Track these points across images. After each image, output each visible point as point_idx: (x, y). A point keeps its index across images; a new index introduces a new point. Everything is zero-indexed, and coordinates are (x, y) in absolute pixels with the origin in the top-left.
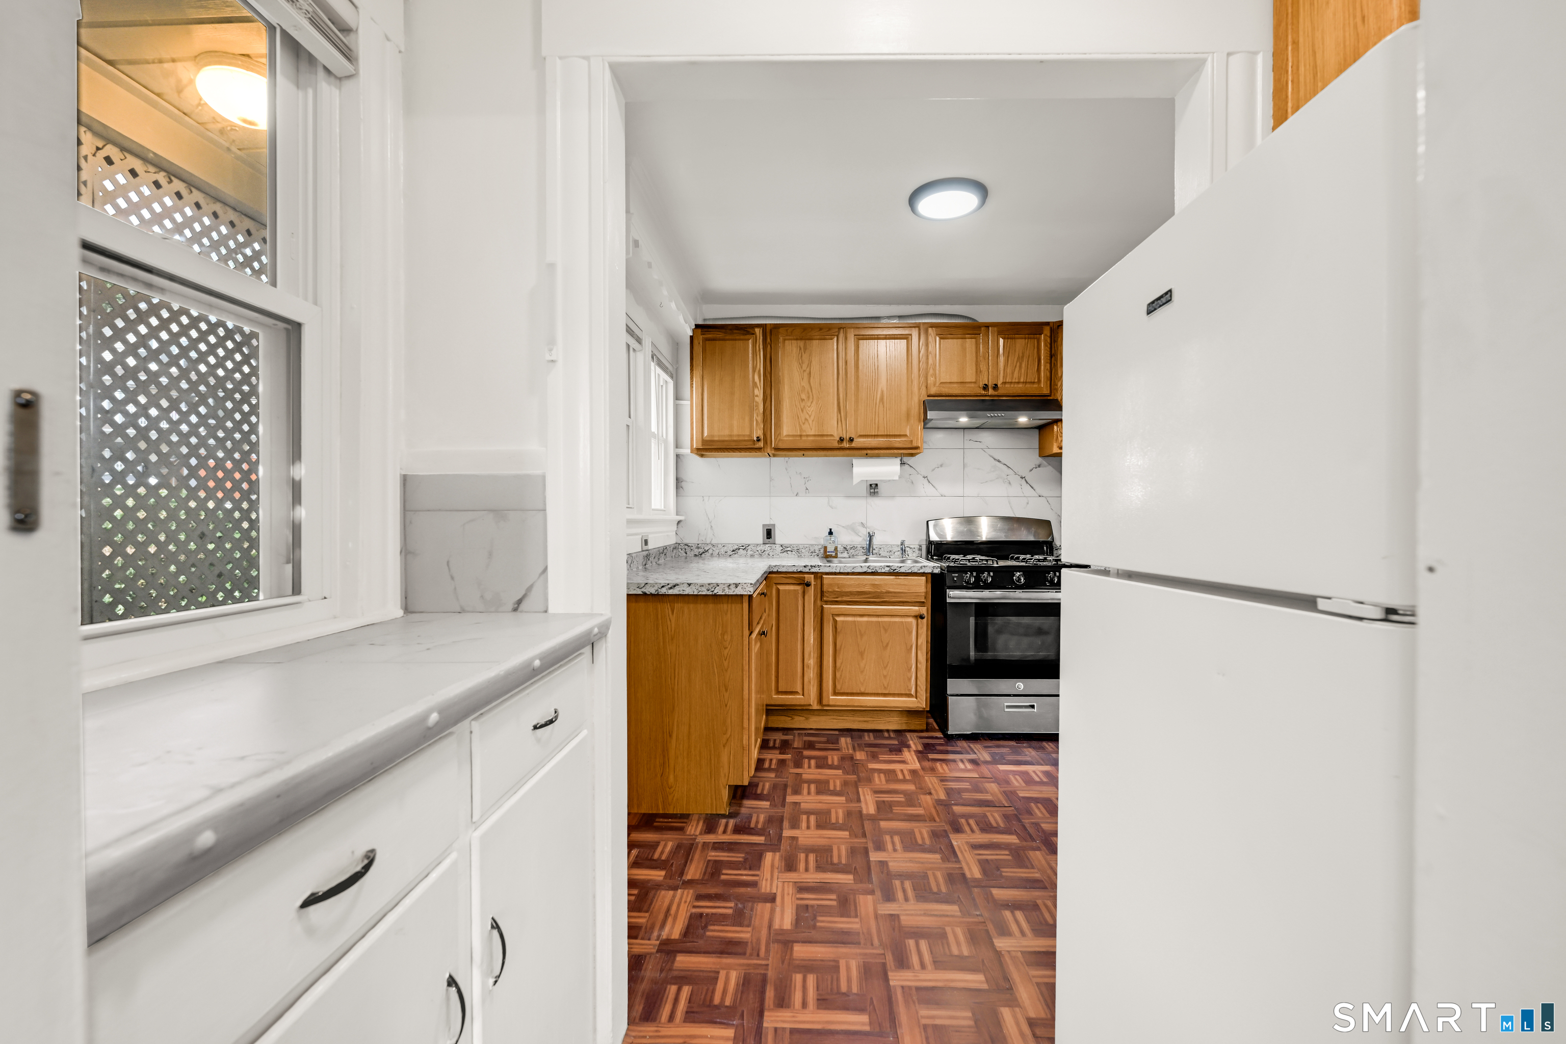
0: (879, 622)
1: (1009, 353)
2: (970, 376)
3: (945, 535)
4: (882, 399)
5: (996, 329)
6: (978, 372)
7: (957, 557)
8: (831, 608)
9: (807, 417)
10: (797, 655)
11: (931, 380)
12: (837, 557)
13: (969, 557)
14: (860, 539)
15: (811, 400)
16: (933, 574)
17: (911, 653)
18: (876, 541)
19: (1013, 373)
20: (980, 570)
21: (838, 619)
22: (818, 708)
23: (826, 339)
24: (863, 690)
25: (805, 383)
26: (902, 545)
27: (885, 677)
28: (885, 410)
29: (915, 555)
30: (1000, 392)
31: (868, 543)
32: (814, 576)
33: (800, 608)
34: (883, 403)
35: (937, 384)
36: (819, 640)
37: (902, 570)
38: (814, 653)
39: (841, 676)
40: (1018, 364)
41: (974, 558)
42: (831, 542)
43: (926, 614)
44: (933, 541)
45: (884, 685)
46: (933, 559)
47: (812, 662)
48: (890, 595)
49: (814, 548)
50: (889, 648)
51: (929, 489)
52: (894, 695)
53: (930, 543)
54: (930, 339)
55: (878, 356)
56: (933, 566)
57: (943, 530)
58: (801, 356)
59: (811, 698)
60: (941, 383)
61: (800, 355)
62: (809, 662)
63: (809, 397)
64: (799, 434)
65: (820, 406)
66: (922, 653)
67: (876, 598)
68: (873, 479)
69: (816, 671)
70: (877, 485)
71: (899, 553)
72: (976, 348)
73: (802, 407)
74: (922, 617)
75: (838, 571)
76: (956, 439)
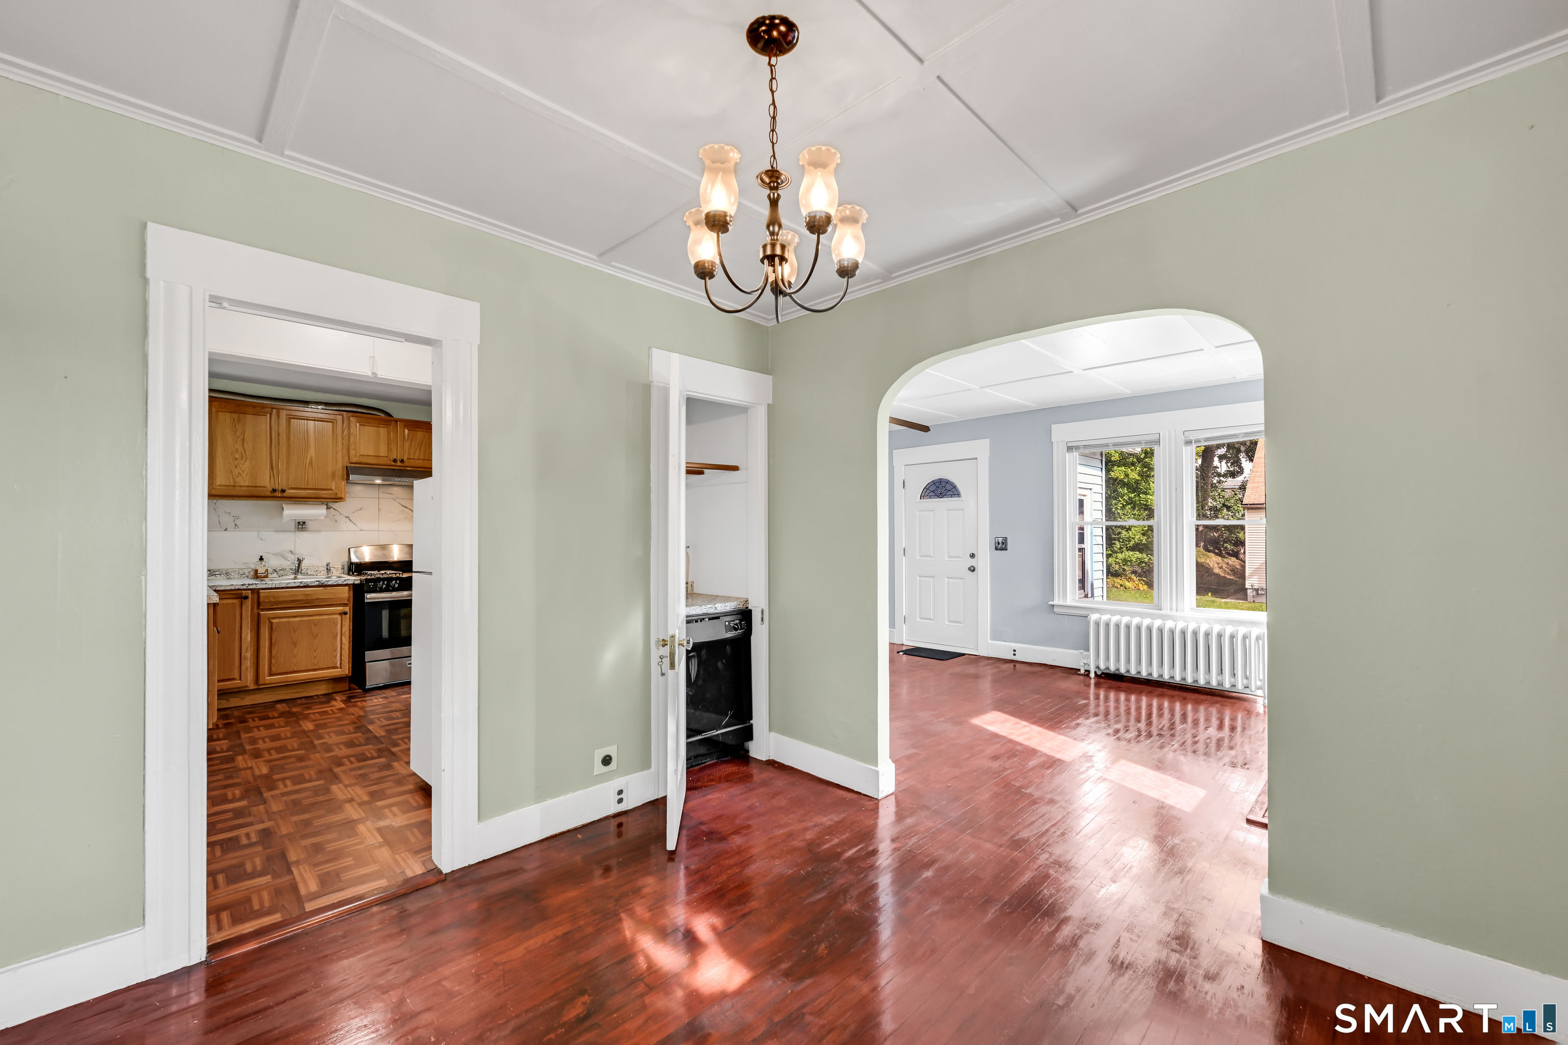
0: (310, 620)
1: (412, 439)
2: (383, 452)
3: (364, 558)
4: (311, 463)
5: (402, 423)
6: (389, 450)
7: (373, 572)
8: (267, 614)
9: (241, 472)
10: (235, 651)
11: (352, 452)
12: (267, 577)
13: (382, 572)
14: (289, 563)
15: (244, 459)
16: (354, 585)
17: (337, 638)
18: (304, 565)
19: (415, 453)
20: (390, 580)
21: (273, 621)
22: (255, 687)
23: (260, 415)
24: (295, 669)
25: (239, 446)
26: (327, 566)
27: (315, 657)
28: (314, 470)
29: (338, 572)
30: (406, 464)
31: (297, 565)
32: (251, 592)
33: (238, 616)
34: (312, 466)
35: (358, 456)
36: (256, 638)
37: (330, 583)
38: (251, 648)
39: (276, 661)
40: (419, 448)
41: (385, 573)
42: (262, 566)
43: (348, 611)
44: (354, 563)
45: (314, 663)
46: (354, 575)
47: (248, 654)
48: (319, 600)
49: (244, 571)
50: (318, 637)
51: (350, 526)
52: (322, 669)
53: (352, 564)
54: (352, 425)
55: (307, 432)
56: (354, 579)
57: (362, 554)
58: (235, 426)
59: (249, 680)
60: (361, 455)
61: (234, 424)
62: (247, 655)
63: (242, 457)
64: (232, 484)
65: (253, 464)
66: (346, 638)
67: (309, 603)
68: (301, 519)
69: (252, 661)
70: (304, 522)
71: (325, 572)
72: (388, 434)
73: (236, 464)
74: (345, 613)
75: (274, 586)
76: (373, 492)
